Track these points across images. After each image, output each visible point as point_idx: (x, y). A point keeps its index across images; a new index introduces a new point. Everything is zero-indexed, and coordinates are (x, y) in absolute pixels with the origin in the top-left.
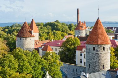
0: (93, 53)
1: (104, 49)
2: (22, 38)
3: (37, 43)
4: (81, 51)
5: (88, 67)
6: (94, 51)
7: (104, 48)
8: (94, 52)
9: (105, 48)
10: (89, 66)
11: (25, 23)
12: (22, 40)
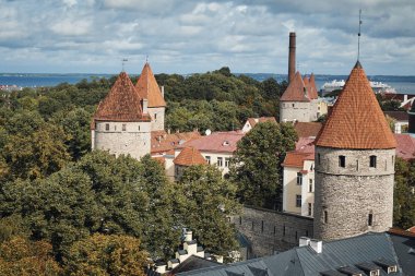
0: (338, 176)
2: (111, 124)
5: (323, 220)
6: (341, 169)
7: (373, 159)
9: (377, 159)
10: (324, 216)
12: (112, 129)
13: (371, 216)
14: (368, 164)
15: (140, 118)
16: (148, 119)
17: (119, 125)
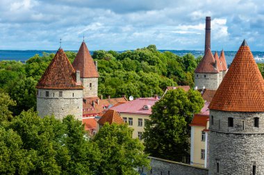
0: (227, 134)
1: (256, 124)
2: (50, 92)
3: (93, 105)
4: (204, 128)
5: (215, 170)
6: (230, 128)
7: (256, 120)
8: (231, 130)
9: (260, 120)
10: (216, 167)
11: (59, 52)
12: (51, 96)
13: (254, 167)
14: (253, 124)
15: (73, 87)
16: (81, 88)
17: (57, 93)
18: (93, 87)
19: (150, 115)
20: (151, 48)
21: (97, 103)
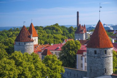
0: (94, 57)
4: (82, 55)
5: (90, 71)
6: (95, 55)
13: (106, 70)
14: (104, 53)
15: (30, 41)
18: (36, 41)
19: (61, 51)
20: (57, 25)
21: (38, 47)
